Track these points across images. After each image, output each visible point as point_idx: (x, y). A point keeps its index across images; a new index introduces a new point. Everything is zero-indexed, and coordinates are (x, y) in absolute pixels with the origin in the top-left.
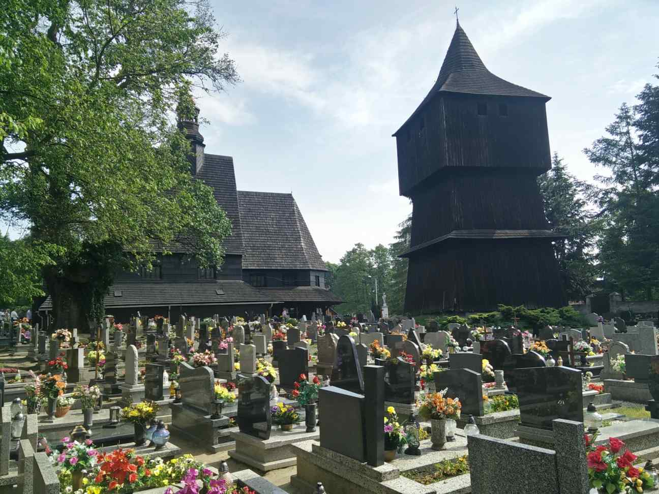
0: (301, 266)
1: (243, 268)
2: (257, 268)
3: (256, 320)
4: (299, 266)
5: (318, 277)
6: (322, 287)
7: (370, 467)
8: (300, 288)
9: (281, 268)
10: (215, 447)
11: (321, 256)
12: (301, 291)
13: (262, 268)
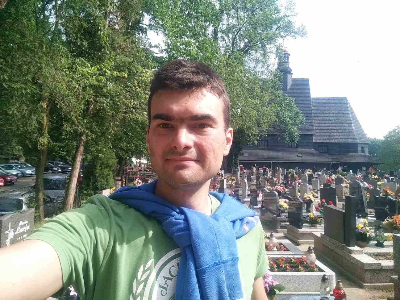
0: (352, 141)
1: (314, 142)
2: (323, 142)
3: (320, 172)
4: (350, 141)
5: (364, 147)
6: (367, 153)
7: (346, 246)
8: (351, 154)
9: (338, 142)
10: (278, 230)
11: (366, 135)
12: (352, 156)
13: (326, 142)
